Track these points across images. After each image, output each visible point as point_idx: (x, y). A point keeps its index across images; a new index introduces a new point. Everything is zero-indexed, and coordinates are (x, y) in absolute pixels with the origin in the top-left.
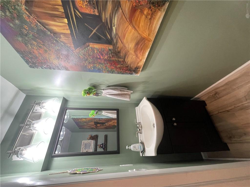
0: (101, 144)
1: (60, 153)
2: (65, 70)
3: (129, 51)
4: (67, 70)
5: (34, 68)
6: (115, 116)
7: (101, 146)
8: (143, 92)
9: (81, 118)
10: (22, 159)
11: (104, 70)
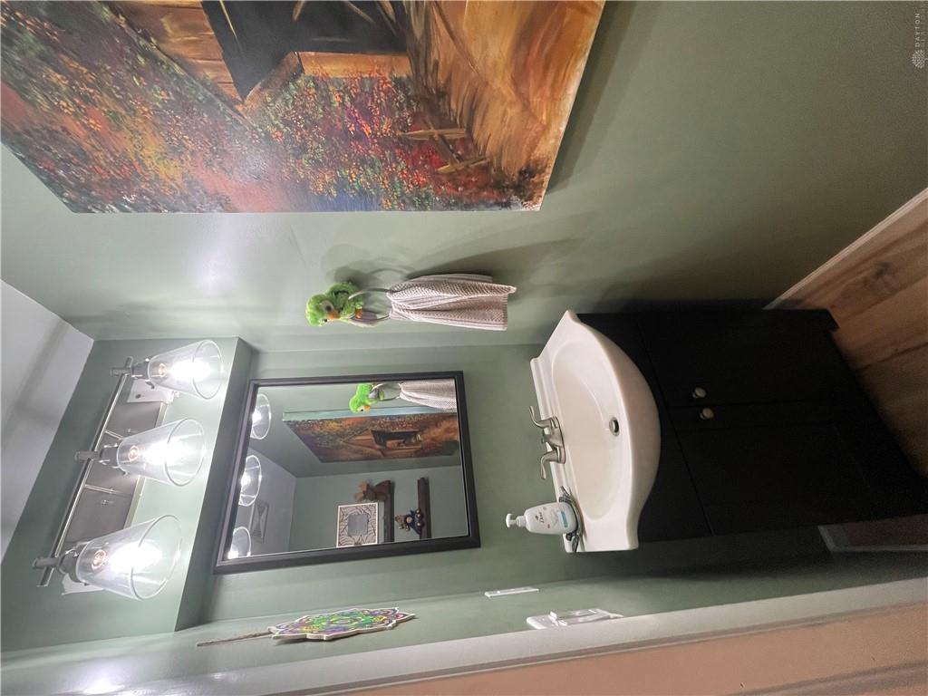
0: (406, 514)
1: (249, 555)
2: (221, 211)
3: (490, 83)
4: (227, 211)
5: (90, 211)
6: (448, 403)
7: (409, 520)
8: (560, 290)
9: (322, 420)
10: (92, 588)
11: (387, 197)
